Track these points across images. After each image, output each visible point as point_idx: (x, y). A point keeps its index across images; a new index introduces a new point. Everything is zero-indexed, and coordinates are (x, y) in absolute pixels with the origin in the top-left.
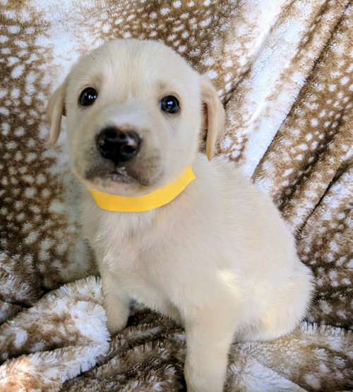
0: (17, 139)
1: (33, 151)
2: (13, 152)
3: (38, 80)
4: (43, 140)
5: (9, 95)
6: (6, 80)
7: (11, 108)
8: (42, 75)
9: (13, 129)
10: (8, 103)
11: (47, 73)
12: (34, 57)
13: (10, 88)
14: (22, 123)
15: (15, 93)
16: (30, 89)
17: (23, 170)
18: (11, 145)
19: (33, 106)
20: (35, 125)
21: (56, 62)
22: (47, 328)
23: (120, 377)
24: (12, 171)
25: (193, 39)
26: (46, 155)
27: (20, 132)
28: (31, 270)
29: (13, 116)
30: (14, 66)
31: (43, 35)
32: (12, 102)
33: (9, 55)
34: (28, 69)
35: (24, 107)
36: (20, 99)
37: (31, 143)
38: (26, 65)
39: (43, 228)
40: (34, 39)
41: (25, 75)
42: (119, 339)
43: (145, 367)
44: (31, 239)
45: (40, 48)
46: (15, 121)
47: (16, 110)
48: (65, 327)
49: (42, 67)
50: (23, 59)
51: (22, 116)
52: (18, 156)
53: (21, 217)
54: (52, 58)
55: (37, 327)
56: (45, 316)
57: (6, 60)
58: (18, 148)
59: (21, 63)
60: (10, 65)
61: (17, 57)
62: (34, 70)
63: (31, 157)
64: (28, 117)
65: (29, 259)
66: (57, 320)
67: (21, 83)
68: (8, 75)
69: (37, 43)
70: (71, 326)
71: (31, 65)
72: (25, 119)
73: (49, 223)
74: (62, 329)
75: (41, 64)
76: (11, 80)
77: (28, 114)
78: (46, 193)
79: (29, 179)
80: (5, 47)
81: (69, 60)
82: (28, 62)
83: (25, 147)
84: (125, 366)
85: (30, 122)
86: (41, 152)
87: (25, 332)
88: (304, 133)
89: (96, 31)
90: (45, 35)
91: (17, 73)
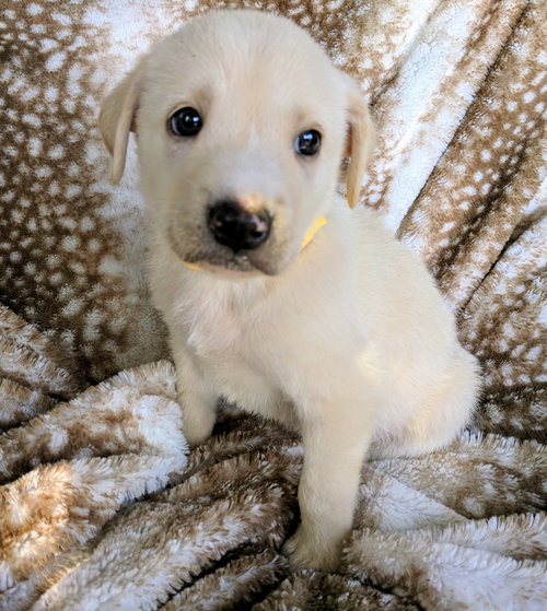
0: (53, 164)
1: (76, 182)
2: (46, 183)
3: (86, 76)
4: (92, 166)
5: (42, 95)
6: (38, 72)
7: (44, 115)
8: (93, 69)
9: (46, 148)
10: (40, 108)
11: (100, 67)
12: (80, 42)
13: (44, 85)
14: (61, 139)
15: (52, 94)
16: (74, 89)
17: (61, 209)
18: (43, 172)
19: (77, 115)
20: (80, 144)
21: (113, 51)
22: (97, 429)
23: (203, 499)
24: (44, 210)
25: (317, 26)
26: (95, 188)
27: (57, 153)
28: (71, 353)
29: (47, 128)
30: (50, 53)
31: (95, 8)
32: (46, 107)
33: (43, 36)
34: (71, 58)
35: (64, 116)
36: (59, 103)
37: (74, 170)
38: (69, 53)
39: (90, 295)
40: (82, 12)
41: (66, 67)
42: (202, 451)
43: (239, 486)
44: (72, 308)
45: (90, 27)
46: (50, 136)
47: (52, 120)
48: (123, 430)
49: (93, 57)
50: (64, 44)
51: (61, 128)
52: (54, 189)
53: (56, 278)
54: (108, 45)
55: (83, 426)
56: (95, 412)
57: (38, 43)
58: (54, 177)
59: (61, 49)
60: (43, 51)
61: (55, 39)
62: (80, 60)
63: (73, 191)
64: (70, 130)
65: (69, 337)
66: (112, 420)
67: (60, 80)
68: (41, 66)
69: (86, 20)
70: (131, 429)
71: (75, 54)
72: (65, 134)
73: (98, 289)
74: (118, 432)
75: (91, 53)
76: (45, 73)
77: (70, 127)
78: (94, 245)
79: (69, 223)
80: (37, 23)
81: (134, 49)
82: (72, 48)
83: (64, 175)
84: (211, 485)
85: (73, 139)
86: (88, 184)
87: (65, 432)
88: (471, 171)
89: (175, 8)
90: (100, 8)
91: (54, 63)
